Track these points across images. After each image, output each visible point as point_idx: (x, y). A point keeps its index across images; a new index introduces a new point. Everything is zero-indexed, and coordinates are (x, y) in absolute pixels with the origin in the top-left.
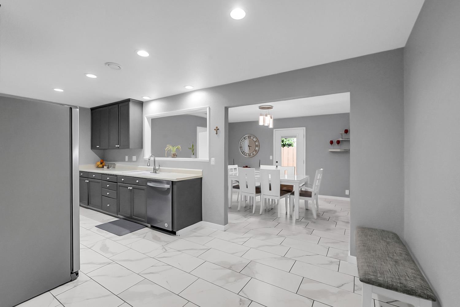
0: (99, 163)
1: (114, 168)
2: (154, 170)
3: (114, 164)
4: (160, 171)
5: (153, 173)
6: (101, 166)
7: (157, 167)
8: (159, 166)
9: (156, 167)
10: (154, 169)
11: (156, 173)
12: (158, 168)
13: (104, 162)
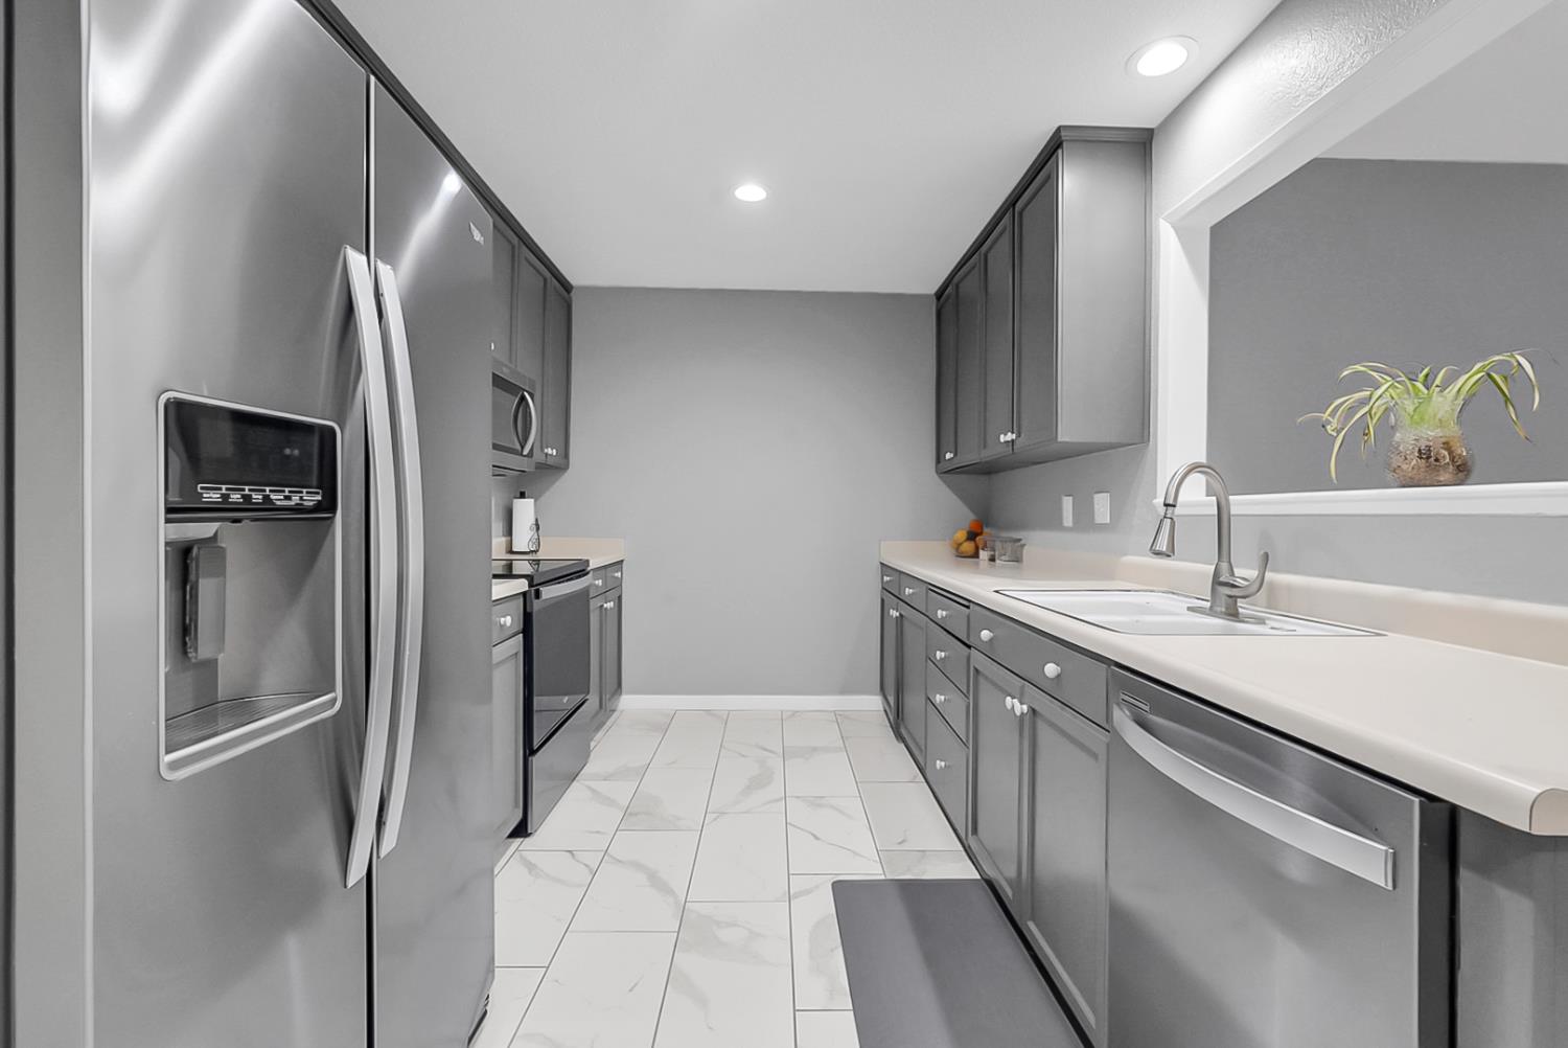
0: (961, 535)
1: (1017, 559)
2: (1213, 590)
3: (1020, 540)
4: (1271, 604)
5: (1211, 612)
6: (968, 547)
7: (1245, 573)
8: (1266, 556)
9: (1237, 572)
10: (1217, 582)
11: (1233, 615)
12: (1252, 574)
13: (986, 530)
